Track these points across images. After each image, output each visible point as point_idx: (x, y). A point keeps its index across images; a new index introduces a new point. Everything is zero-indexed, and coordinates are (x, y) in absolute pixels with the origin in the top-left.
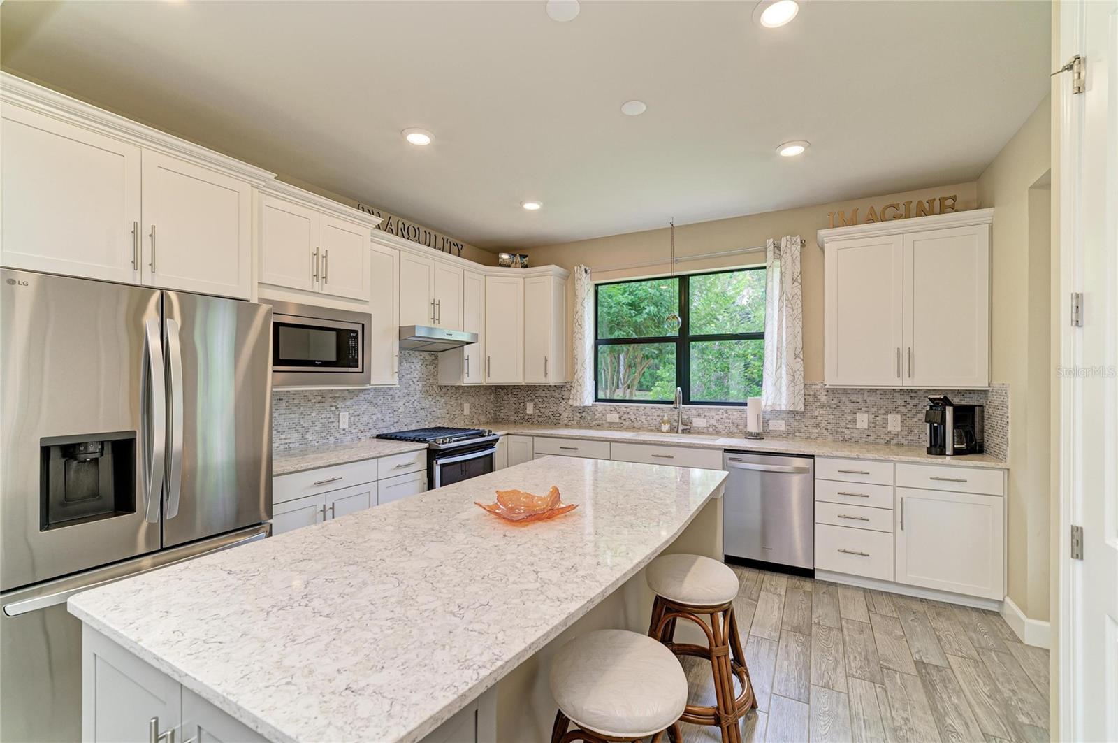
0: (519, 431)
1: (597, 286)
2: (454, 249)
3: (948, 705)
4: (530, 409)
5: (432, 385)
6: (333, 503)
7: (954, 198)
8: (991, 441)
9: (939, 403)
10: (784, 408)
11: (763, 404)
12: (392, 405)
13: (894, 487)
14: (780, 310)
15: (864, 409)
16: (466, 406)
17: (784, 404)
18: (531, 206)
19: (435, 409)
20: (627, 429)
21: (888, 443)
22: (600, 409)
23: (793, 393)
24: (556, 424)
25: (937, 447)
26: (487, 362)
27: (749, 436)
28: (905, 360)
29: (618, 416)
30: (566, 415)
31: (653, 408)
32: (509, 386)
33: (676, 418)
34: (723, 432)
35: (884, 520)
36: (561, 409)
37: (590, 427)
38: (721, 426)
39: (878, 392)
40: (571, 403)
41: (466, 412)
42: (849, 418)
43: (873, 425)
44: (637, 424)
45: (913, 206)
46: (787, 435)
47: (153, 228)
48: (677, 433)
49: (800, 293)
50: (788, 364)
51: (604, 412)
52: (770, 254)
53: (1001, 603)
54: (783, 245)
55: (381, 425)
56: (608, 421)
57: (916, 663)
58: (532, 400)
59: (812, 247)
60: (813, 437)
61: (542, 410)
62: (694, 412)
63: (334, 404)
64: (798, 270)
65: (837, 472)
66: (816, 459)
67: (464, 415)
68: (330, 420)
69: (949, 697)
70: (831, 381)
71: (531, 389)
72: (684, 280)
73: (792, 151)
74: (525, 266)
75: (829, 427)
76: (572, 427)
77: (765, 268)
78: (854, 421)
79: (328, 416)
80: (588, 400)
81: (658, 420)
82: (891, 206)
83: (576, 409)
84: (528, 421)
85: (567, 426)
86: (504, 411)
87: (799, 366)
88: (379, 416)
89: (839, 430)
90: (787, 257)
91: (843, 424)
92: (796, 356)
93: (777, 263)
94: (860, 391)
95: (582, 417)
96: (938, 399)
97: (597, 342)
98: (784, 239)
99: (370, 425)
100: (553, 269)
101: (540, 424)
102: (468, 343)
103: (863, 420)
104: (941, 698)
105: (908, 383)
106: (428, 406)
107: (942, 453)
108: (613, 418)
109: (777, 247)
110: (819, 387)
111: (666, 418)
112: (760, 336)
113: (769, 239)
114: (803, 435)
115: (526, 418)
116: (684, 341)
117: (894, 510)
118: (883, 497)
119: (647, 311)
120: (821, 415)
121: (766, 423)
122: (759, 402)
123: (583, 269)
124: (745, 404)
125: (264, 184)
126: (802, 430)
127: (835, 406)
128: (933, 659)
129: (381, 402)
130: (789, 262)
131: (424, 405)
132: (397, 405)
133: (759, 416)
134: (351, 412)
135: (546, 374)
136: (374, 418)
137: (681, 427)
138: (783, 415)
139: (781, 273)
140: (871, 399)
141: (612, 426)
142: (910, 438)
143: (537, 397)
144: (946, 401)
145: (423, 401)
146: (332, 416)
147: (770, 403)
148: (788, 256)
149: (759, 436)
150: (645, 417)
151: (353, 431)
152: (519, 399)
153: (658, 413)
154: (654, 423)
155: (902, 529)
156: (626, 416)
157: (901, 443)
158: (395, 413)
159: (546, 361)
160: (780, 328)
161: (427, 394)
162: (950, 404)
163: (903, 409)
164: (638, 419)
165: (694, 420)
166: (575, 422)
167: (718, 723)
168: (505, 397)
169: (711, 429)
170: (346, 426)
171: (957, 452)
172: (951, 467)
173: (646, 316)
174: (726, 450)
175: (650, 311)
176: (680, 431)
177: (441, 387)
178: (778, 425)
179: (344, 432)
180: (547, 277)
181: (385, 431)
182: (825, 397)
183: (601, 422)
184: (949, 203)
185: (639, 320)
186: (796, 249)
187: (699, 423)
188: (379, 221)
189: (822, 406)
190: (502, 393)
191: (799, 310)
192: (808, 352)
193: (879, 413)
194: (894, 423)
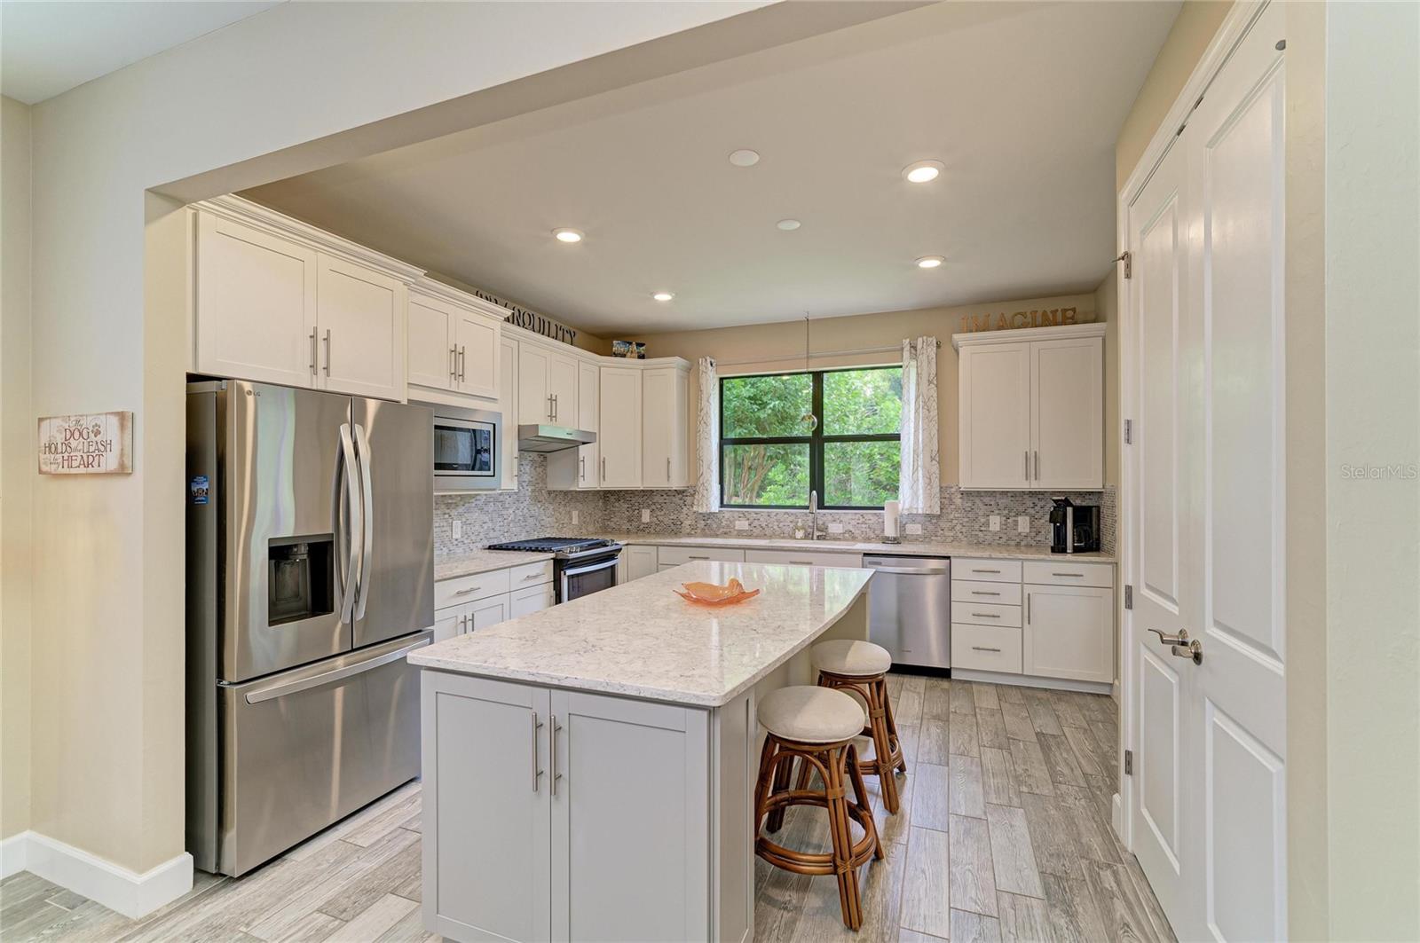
0: (641, 541)
1: (721, 379)
2: (567, 336)
3: (1059, 759)
4: (646, 516)
5: (540, 490)
6: (473, 615)
7: (1074, 310)
8: (1105, 539)
9: (1062, 504)
10: (920, 512)
11: (900, 507)
12: (503, 513)
13: (1022, 584)
14: (916, 411)
15: (997, 512)
16: (575, 514)
17: (921, 507)
18: (663, 297)
19: (544, 518)
20: (757, 537)
21: (1018, 545)
22: (727, 515)
23: (929, 496)
24: (676, 533)
25: (1059, 547)
26: (602, 464)
27: (886, 540)
28: (1032, 463)
29: (747, 523)
30: (688, 522)
31: (785, 513)
32: (621, 491)
33: (811, 524)
34: (860, 538)
35: (1013, 616)
36: (682, 517)
37: (717, 536)
38: (857, 531)
39: (1009, 494)
40: (695, 509)
41: (575, 521)
42: (983, 520)
43: (1004, 527)
44: (768, 532)
45: (1039, 315)
46: (925, 539)
47: (328, 331)
48: (812, 539)
49: (935, 395)
50: (924, 467)
51: (732, 519)
52: (906, 354)
53: (1111, 685)
54: (919, 347)
55: (492, 534)
56: (736, 528)
57: (1037, 734)
58: (649, 506)
59: (946, 348)
60: (949, 540)
61: (661, 518)
62: (830, 518)
63: (447, 511)
64: (933, 371)
65: (971, 572)
66: (952, 560)
67: (572, 523)
68: (444, 529)
69: (1061, 754)
70: (965, 484)
71: (647, 494)
72: (818, 377)
73: (930, 264)
74: (642, 357)
75: (964, 530)
76: (695, 535)
77: (901, 367)
78: (987, 524)
79: (442, 524)
80: (714, 506)
81: (791, 525)
82: (1019, 313)
83: (701, 516)
84: (643, 530)
85: (689, 535)
86: (615, 520)
87: (935, 468)
88: (490, 525)
89: (973, 533)
90: (923, 358)
91: (977, 527)
92: (932, 459)
93: (913, 363)
94: (992, 494)
95: (707, 524)
96: (1061, 500)
97: (723, 442)
98: (920, 340)
99: (482, 536)
100: (677, 361)
101: (657, 534)
102: (584, 443)
103: (995, 523)
104: (1055, 755)
105: (1035, 486)
106: (537, 514)
107: (1064, 551)
108: (742, 525)
109: (914, 347)
110: (953, 490)
111: (800, 524)
112: (897, 437)
113: (906, 339)
114: (939, 538)
115: (641, 527)
116: (817, 441)
117: (1022, 606)
118: (1012, 594)
119: (771, 406)
120: (957, 518)
121: (903, 527)
122: (895, 507)
123: (708, 361)
124: (883, 508)
125: (413, 281)
126: (939, 534)
127: (969, 509)
128: (1051, 729)
129: (492, 509)
130: (925, 364)
131: (533, 512)
132: (508, 512)
133: (896, 520)
134: (464, 520)
135: (669, 477)
136: (485, 526)
137: (817, 533)
138: (919, 519)
139: (918, 374)
140: (1003, 501)
141: (740, 534)
142: (1038, 539)
143: (654, 504)
144: (1067, 503)
145: (532, 508)
146: (445, 524)
147: (907, 506)
148: (925, 357)
149: (896, 541)
150: (776, 523)
151: (466, 542)
152: (633, 505)
153: (791, 519)
154: (787, 530)
155: (1029, 623)
156: (756, 523)
157: (1029, 544)
158: (506, 521)
159: (669, 462)
160: (916, 431)
161: (536, 500)
162: (1071, 505)
163: (1032, 511)
164: (770, 525)
165: (830, 525)
166: (699, 531)
167: (877, 772)
168: (617, 504)
169: (847, 535)
170: (459, 536)
171: (1076, 550)
172: (1071, 563)
173: (770, 411)
174: (865, 554)
175: (774, 406)
176: (815, 537)
177: (549, 493)
178: (915, 529)
179: (456, 542)
180: (668, 370)
181: (495, 542)
182: (960, 500)
183: (728, 530)
184: (1070, 314)
185: (762, 416)
186: (932, 351)
187: (835, 528)
188: (509, 313)
189: (957, 510)
190: (612, 499)
191: (934, 413)
192: (943, 454)
193: (1010, 515)
194: (1023, 524)
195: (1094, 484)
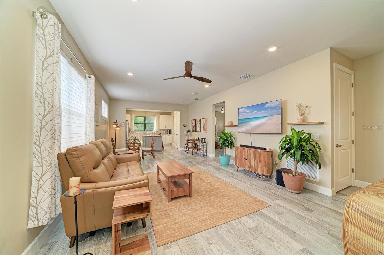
8: (171, 133)
9: (168, 130)
13: (166, 136)
17: (156, 131)
23: (157, 129)
25: (168, 133)
28: (166, 127)
38: (150, 133)
39: (164, 129)
49: (158, 120)
52: (155, 116)
59: (159, 116)
64: (158, 118)
70: (160, 129)
72: (145, 117)
83: (132, 132)
87: (157, 127)
94: (162, 129)
97: (134, 124)
103: (162, 132)
112: (154, 124)
116: (145, 124)
117: (166, 138)
124: (152, 131)
127: (160, 131)
139: (156, 118)
155: (166, 140)
156: (139, 133)
157: (165, 133)
172: (169, 134)
178: (156, 133)
183: (135, 134)
186: (157, 116)
187: (147, 133)
191: (157, 122)
192: (158, 125)
193: (164, 131)
194: (165, 132)
195: (170, 128)
